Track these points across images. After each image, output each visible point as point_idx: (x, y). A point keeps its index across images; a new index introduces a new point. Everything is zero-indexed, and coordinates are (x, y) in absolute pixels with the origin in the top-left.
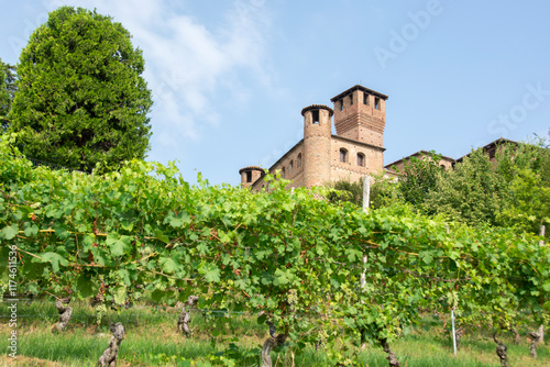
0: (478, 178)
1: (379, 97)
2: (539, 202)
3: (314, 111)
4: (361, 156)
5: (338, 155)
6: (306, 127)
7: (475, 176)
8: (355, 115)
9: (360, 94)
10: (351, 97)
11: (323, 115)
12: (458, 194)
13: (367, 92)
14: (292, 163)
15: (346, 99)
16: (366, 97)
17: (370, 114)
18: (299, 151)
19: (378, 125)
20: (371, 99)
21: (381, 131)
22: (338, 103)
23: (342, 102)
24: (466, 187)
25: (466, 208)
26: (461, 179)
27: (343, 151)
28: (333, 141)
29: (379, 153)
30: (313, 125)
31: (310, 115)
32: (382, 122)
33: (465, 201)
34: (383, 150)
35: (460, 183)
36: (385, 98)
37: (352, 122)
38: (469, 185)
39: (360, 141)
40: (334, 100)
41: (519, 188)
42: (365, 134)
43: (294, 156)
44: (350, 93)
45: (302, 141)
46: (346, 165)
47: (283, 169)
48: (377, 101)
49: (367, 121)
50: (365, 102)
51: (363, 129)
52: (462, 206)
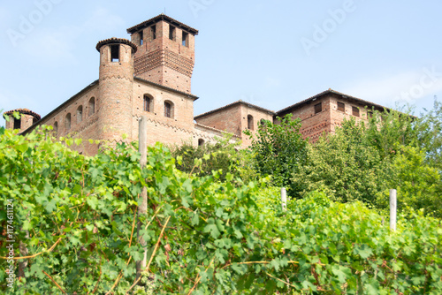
0: (353, 151)
1: (188, 31)
2: (425, 184)
3: (114, 46)
4: (168, 104)
5: (142, 102)
6: (102, 65)
7: (348, 149)
8: (159, 52)
9: (165, 26)
10: (154, 29)
11: (125, 51)
12: (331, 171)
13: (174, 24)
14: (80, 108)
15: (147, 31)
16: (172, 29)
17: (177, 52)
18: (91, 94)
19: (186, 67)
20: (179, 32)
21: (189, 73)
22: (136, 35)
23: (141, 34)
24: (339, 161)
25: (340, 185)
26: (334, 152)
27: (148, 98)
28: (136, 85)
29: (190, 102)
30: (111, 64)
31: (107, 50)
32: (190, 63)
33: (339, 177)
34: (195, 98)
35: (333, 156)
36: (194, 32)
37: (155, 60)
38: (343, 160)
39: (164, 84)
40: (132, 31)
41: (403, 166)
42: (170, 77)
43: (85, 101)
44: (152, 24)
45: (97, 83)
46: (150, 115)
47: (69, 116)
48: (185, 36)
49: (172, 60)
50: (171, 37)
51: (168, 70)
52: (337, 183)
